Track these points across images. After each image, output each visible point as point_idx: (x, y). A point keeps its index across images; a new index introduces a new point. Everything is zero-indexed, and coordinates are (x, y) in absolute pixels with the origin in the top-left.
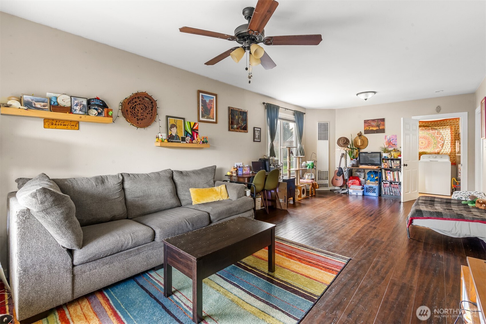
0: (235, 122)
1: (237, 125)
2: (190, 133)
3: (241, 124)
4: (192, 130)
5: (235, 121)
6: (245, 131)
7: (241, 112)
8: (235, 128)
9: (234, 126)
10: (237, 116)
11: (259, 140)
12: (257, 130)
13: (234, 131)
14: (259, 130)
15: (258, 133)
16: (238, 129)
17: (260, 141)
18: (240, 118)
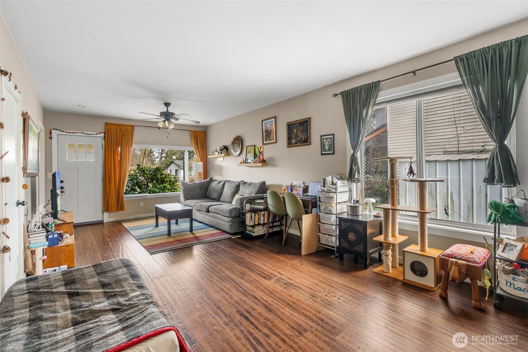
0: (293, 137)
1: (296, 139)
2: (258, 155)
3: (300, 137)
4: (260, 152)
5: (293, 135)
6: (306, 143)
7: (300, 123)
8: (293, 143)
9: (292, 141)
10: (295, 130)
11: (332, 152)
12: (327, 139)
13: (293, 147)
14: (330, 138)
15: (329, 142)
16: (296, 143)
17: (334, 153)
18: (299, 130)
